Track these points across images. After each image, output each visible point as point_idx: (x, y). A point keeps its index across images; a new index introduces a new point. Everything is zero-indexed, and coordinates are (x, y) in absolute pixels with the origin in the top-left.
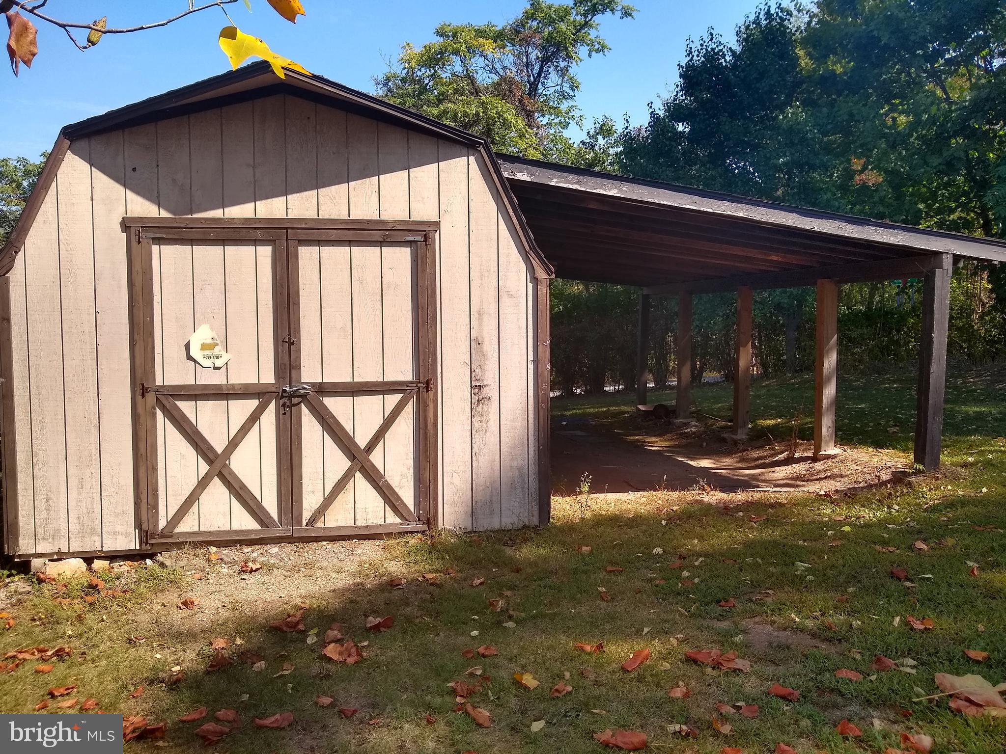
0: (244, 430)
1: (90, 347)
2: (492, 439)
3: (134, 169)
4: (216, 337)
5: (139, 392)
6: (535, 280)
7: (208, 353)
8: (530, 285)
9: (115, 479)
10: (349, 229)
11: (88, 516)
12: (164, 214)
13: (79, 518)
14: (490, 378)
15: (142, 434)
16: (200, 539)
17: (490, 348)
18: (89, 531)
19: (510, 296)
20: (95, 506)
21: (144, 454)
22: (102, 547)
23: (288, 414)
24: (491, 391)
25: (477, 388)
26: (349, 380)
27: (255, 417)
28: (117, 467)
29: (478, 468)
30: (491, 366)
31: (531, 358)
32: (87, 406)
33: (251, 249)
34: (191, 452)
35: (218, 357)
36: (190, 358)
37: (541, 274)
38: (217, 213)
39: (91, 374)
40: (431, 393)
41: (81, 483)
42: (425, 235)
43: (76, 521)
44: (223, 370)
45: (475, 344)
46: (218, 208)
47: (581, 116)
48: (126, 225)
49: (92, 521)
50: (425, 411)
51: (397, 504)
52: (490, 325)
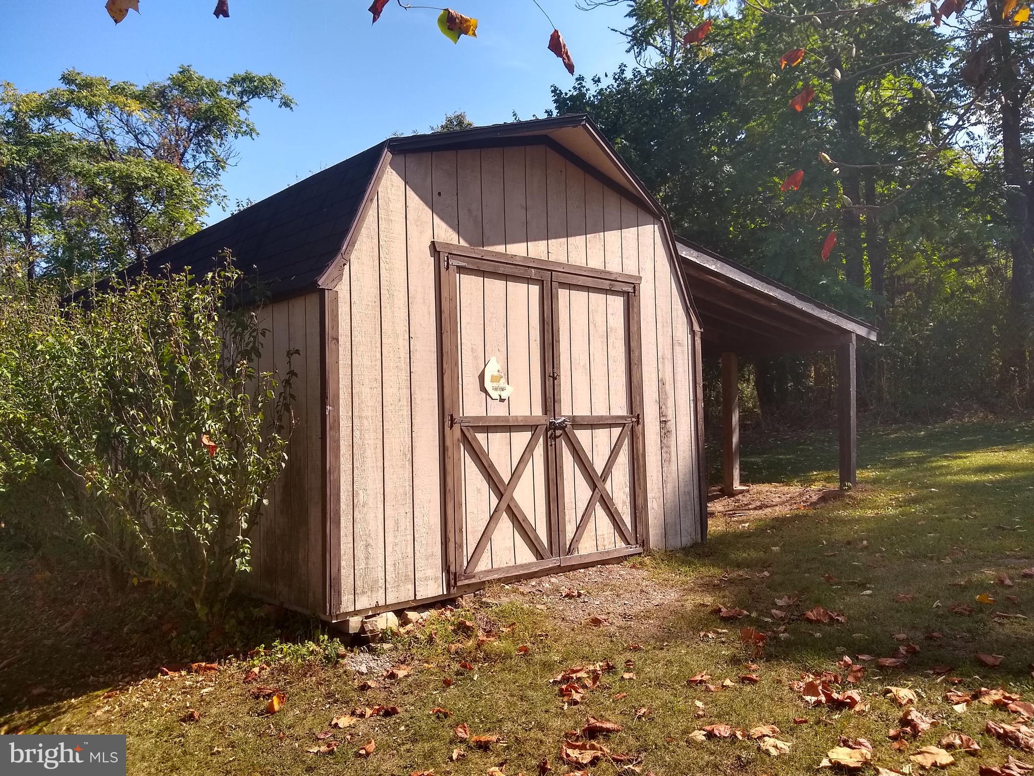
0: (522, 461)
1: (404, 375)
2: (674, 467)
3: (439, 194)
4: (501, 370)
5: (448, 423)
6: (693, 332)
7: (495, 385)
8: (689, 336)
9: (425, 517)
10: (588, 276)
11: (403, 562)
12: (463, 243)
13: (395, 564)
14: (670, 415)
15: (449, 468)
16: (496, 576)
17: (669, 387)
18: (403, 578)
19: (680, 344)
20: (409, 549)
21: (452, 490)
22: (415, 595)
23: (554, 446)
24: (671, 425)
25: (663, 423)
26: (589, 414)
27: (529, 449)
28: (427, 505)
29: (667, 493)
30: (670, 403)
31: (692, 398)
32: (402, 440)
33: (524, 286)
34: (484, 486)
35: (503, 389)
36: (483, 389)
37: (696, 327)
38: (500, 249)
39: (405, 404)
40: (640, 426)
41: (397, 523)
42: (634, 287)
43: (392, 569)
44: (506, 402)
45: (661, 383)
46: (501, 244)
47: (224, 197)
48: (434, 249)
49: (406, 568)
50: (637, 443)
51: (623, 529)
52: (669, 368)
